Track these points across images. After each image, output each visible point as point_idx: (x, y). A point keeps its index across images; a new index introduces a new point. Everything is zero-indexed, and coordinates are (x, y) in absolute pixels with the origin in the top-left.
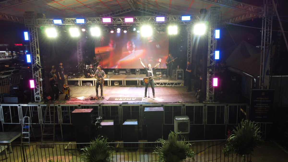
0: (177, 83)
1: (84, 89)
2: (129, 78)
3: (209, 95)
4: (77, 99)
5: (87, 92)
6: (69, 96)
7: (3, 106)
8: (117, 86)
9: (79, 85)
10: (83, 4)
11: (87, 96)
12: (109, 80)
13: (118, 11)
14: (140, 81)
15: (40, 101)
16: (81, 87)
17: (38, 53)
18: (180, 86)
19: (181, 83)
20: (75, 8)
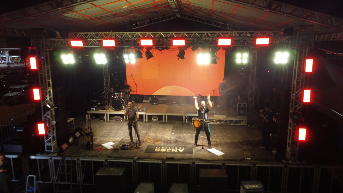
0: (238, 121)
1: (112, 127)
3: (291, 151)
4: (103, 146)
5: (116, 132)
6: (91, 144)
8: (155, 122)
9: (106, 120)
10: (112, 13)
11: (116, 141)
12: (145, 114)
13: (157, 18)
14: (187, 117)
15: (52, 151)
16: (109, 123)
17: (49, 86)
18: (241, 124)
19: (243, 121)
20: (101, 17)
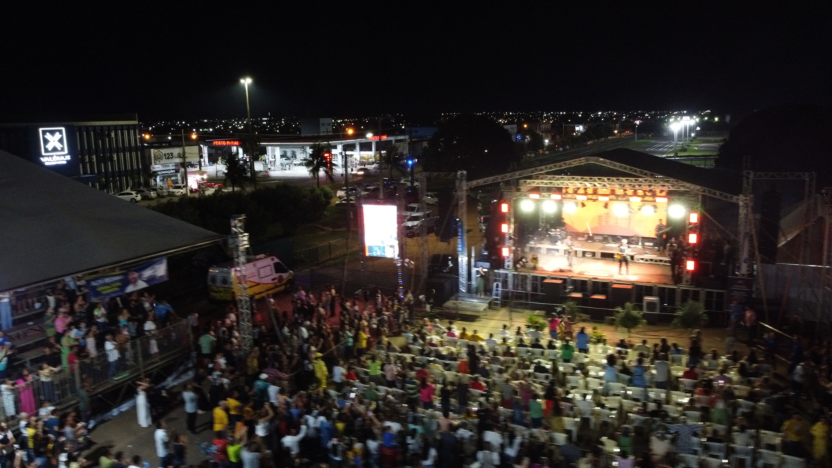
1: (551, 258)
2: (606, 249)
4: (544, 269)
5: (554, 261)
7: (476, 271)
8: (588, 258)
11: (555, 267)
15: (510, 268)
16: (547, 256)
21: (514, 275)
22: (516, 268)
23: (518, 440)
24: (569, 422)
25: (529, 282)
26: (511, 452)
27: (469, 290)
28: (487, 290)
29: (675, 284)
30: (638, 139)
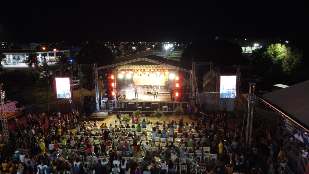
1: (130, 95)
2: (148, 91)
4: (128, 99)
7: (103, 101)
11: (132, 98)
15: (115, 99)
17: (116, 82)
21: (117, 102)
22: (117, 99)
23: (126, 162)
24: (143, 153)
25: (123, 104)
26: (124, 167)
27: (101, 109)
28: (107, 108)
29: (173, 101)
30: (154, 52)
